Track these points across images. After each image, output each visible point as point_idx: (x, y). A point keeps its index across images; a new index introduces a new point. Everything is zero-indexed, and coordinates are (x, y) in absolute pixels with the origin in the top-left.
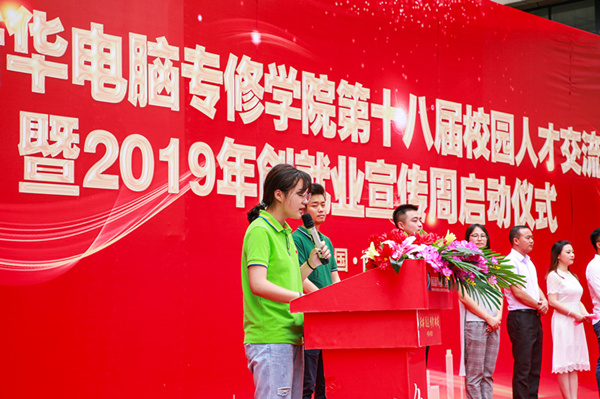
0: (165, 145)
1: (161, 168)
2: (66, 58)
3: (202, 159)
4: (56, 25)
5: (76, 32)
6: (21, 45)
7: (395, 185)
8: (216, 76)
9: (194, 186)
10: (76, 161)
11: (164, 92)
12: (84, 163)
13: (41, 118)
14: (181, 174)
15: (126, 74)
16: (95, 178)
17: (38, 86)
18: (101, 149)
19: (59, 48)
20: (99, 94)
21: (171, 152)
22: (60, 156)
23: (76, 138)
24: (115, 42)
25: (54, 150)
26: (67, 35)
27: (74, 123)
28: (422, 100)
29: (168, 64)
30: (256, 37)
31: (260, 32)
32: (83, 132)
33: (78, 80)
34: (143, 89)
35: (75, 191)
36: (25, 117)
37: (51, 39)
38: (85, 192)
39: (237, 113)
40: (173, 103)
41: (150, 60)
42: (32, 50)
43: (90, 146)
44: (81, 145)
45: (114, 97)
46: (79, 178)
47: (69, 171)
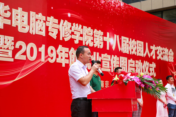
0: (41, 46)
1: (39, 54)
2: (10, 18)
3: (52, 51)
4: (7, 8)
5: (14, 10)
7: (110, 61)
8: (57, 26)
9: (49, 59)
10: (13, 51)
11: (41, 30)
12: (15, 51)
13: (2, 36)
14: (45, 56)
15: (29, 24)
16: (18, 56)
17: (1, 26)
18: (21, 47)
19: (8, 14)
20: (20, 30)
21: (42, 49)
22: (8, 49)
23: (13, 43)
24: (26, 14)
25: (6, 47)
26: (11, 11)
27: (12, 38)
28: (118, 36)
29: (42, 21)
30: (69, 15)
31: (70, 13)
32: (15, 41)
33: (14, 25)
34: (34, 29)
35: (12, 60)
37: (6, 12)
38: (15, 60)
39: (63, 38)
40: (43, 34)
41: (37, 20)
43: (17, 46)
44: (14, 46)
45: (25, 31)
46: (13, 56)
47: (10, 54)
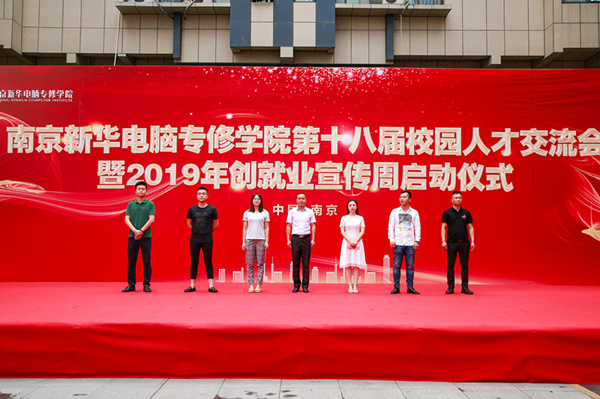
0: (169, 166)
1: (166, 177)
2: (120, 140)
3: (191, 171)
4: (116, 128)
5: (124, 130)
6: (99, 138)
7: (341, 174)
8: (203, 136)
9: (186, 182)
10: (124, 177)
11: (168, 146)
12: (127, 177)
13: (108, 162)
14: (177, 177)
15: (148, 141)
16: (131, 182)
17: (106, 151)
18: (135, 171)
19: (117, 136)
20: (134, 150)
21: (172, 169)
22: (116, 175)
23: (124, 168)
24: (144, 131)
25: (113, 173)
26: (120, 131)
27: (123, 162)
28: (367, 130)
29: (171, 135)
30: (229, 116)
31: (231, 112)
32: (127, 166)
33: (125, 146)
34: (157, 146)
35: (123, 187)
36: (100, 163)
37: (113, 134)
38: (126, 186)
40: (174, 150)
41: (161, 134)
42: (104, 139)
43: (130, 169)
44: (126, 170)
45: (143, 150)
46: (124, 182)
47: (120, 180)
